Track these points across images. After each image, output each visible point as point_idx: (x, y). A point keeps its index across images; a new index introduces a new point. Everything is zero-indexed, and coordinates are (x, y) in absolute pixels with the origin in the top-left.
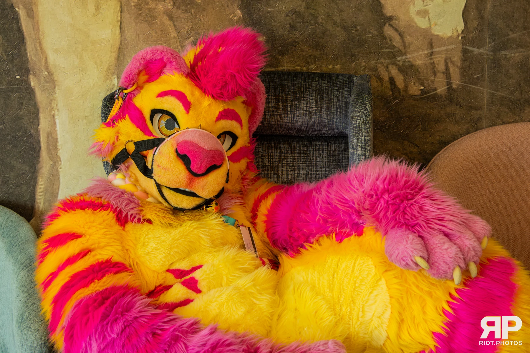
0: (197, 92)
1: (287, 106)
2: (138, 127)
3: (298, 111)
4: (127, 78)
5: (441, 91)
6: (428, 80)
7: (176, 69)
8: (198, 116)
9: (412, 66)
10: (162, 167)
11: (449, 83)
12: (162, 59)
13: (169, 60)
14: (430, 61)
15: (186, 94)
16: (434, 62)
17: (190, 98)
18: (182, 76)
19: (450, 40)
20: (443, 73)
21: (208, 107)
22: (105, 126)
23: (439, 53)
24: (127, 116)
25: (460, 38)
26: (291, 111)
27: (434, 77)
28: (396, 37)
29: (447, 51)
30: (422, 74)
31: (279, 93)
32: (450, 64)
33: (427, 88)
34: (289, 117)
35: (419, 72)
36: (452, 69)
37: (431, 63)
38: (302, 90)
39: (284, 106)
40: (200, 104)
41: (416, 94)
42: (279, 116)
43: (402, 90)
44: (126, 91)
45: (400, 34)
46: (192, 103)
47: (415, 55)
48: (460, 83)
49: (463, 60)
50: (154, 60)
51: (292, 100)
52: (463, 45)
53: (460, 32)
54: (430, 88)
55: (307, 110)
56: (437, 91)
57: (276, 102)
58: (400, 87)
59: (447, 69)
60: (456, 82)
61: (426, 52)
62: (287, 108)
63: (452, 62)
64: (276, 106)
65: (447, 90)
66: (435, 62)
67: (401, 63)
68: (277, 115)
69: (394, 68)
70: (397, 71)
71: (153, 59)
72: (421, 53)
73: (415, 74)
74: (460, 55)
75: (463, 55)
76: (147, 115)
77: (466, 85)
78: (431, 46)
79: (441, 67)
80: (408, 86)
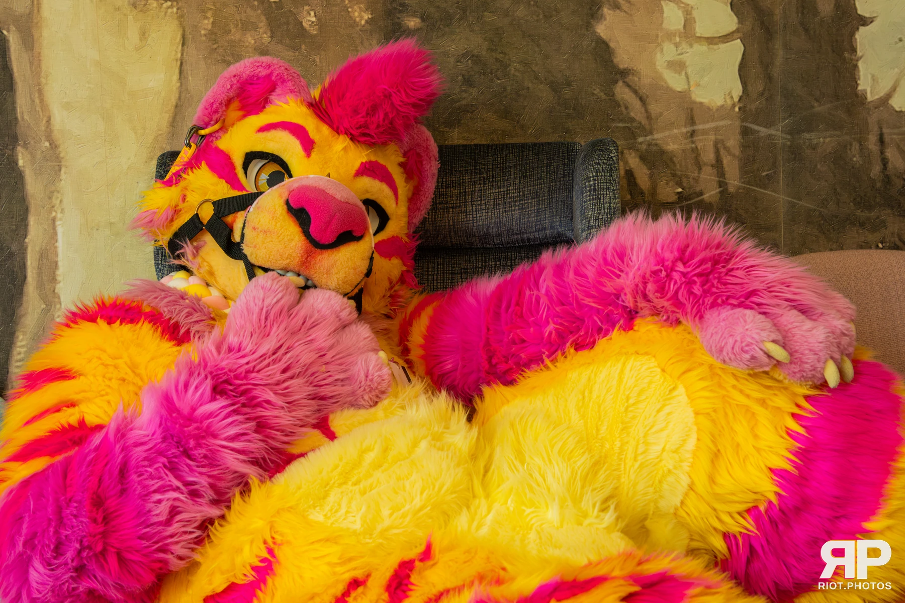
0: (326, 130)
1: (465, 192)
2: (221, 176)
3: (485, 200)
4: (207, 109)
5: (710, 196)
6: (687, 177)
7: (291, 92)
8: (326, 163)
9: (662, 152)
10: (260, 229)
11: (722, 184)
12: (269, 76)
13: (281, 78)
14: (690, 145)
15: (307, 128)
16: (696, 147)
17: (312, 134)
18: (302, 104)
19: (722, 112)
20: (712, 166)
21: (342, 152)
22: (163, 185)
23: (705, 132)
24: (203, 163)
25: (737, 109)
26: (471, 201)
27: (699, 173)
28: (635, 103)
29: (716, 129)
30: (678, 167)
31: (452, 173)
32: (722, 152)
33: (687, 190)
34: (470, 212)
35: (674, 163)
36: (726, 160)
37: (693, 149)
38: (491, 167)
39: (460, 193)
40: (330, 146)
41: (670, 200)
42: (451, 210)
43: (646, 192)
44: (203, 132)
45: (641, 99)
46: (316, 141)
47: (666, 134)
48: (740, 184)
49: (743, 146)
50: (255, 79)
51: (474, 183)
52: (743, 120)
53: (736, 99)
54: (692, 191)
55: (500, 197)
56: (704, 196)
57: (446, 188)
58: (643, 187)
59: (719, 160)
60: (734, 181)
61: (684, 130)
62: (465, 195)
63: (725, 148)
64: (446, 194)
65: (719, 195)
66: (699, 147)
67: (644, 147)
68: (447, 208)
69: (633, 154)
70: (637, 159)
71: (253, 76)
72: (676, 131)
73: (668, 167)
74: (738, 137)
75: (743, 138)
76: (238, 161)
77: (749, 188)
78: (692, 121)
79: (709, 156)
80: (656, 187)
